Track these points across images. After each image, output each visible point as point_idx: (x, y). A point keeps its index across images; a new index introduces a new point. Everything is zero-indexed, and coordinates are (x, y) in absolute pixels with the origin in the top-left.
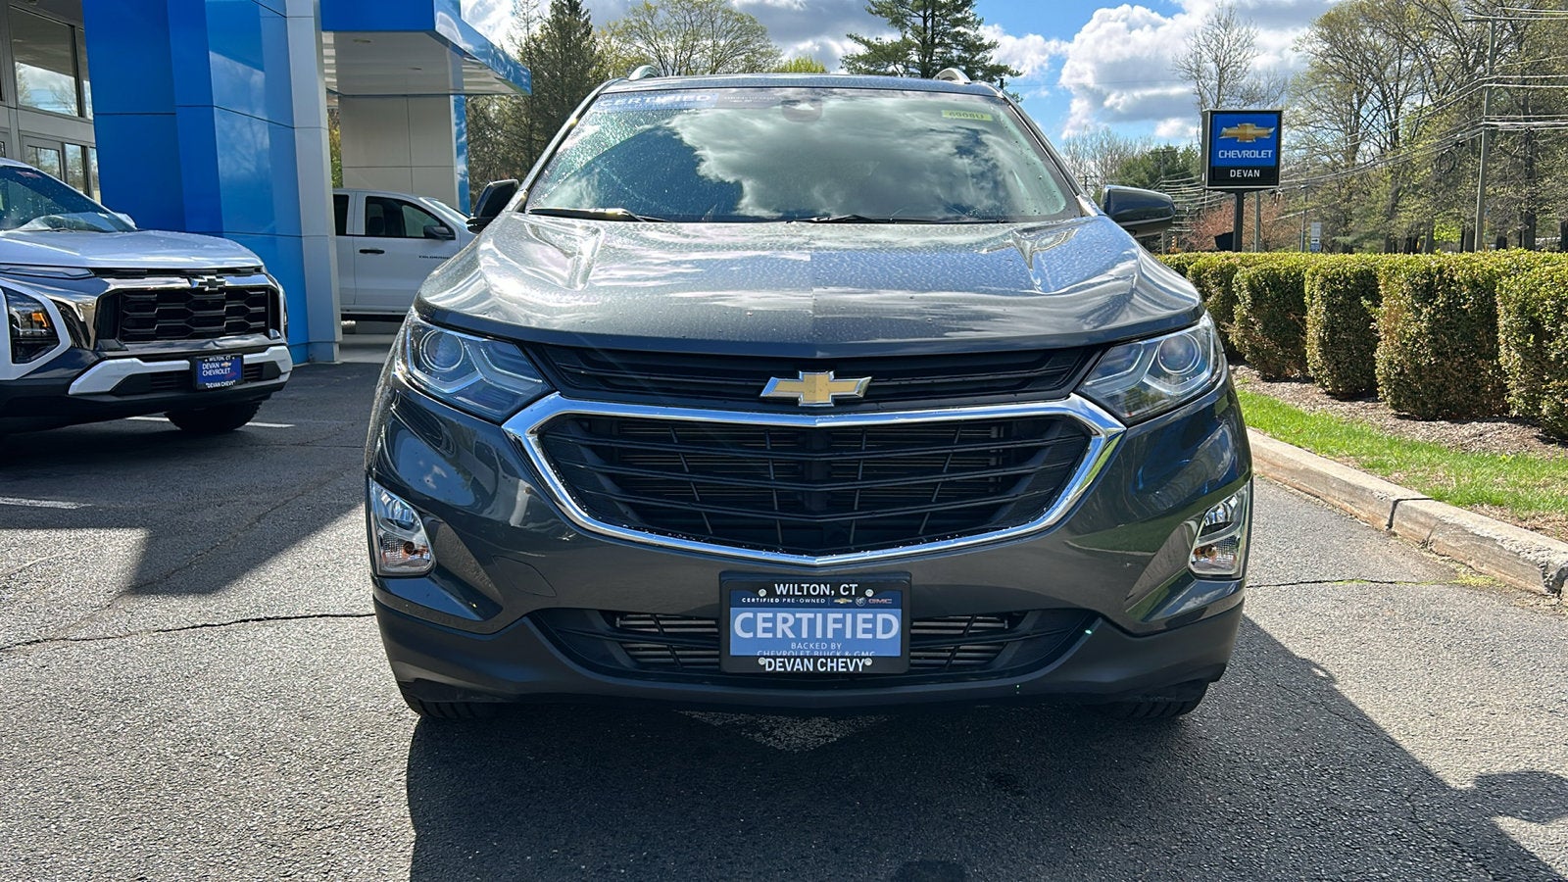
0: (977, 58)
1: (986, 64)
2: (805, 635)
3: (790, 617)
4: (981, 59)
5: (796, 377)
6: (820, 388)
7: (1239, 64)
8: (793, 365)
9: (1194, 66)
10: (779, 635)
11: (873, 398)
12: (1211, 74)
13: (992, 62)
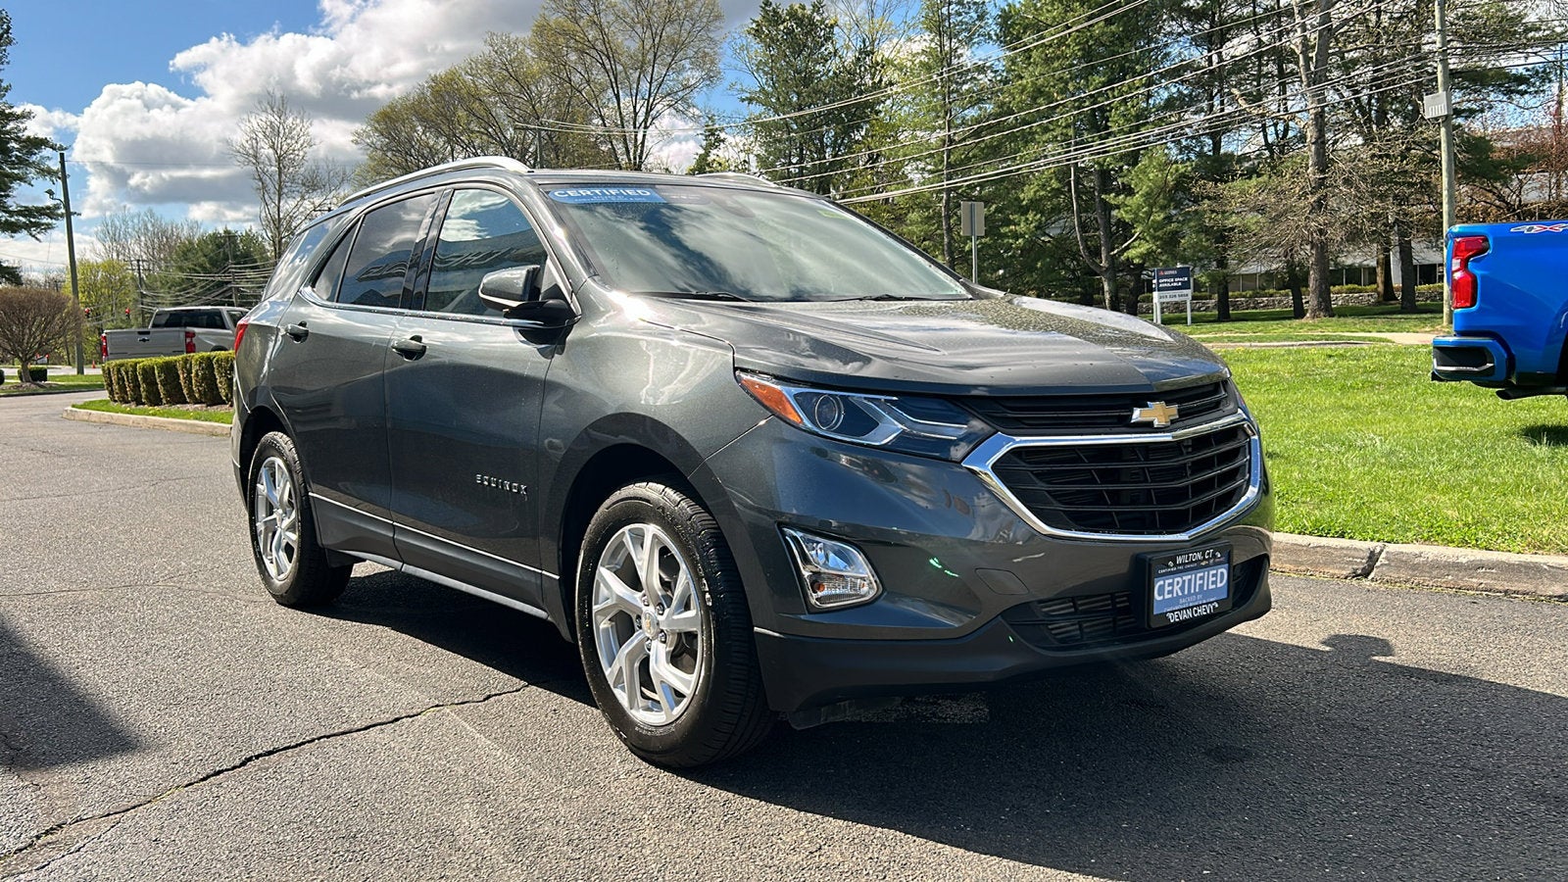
0: (8, 128)
1: (20, 135)
2: (1186, 592)
3: (1179, 579)
4: (12, 129)
5: (1147, 406)
6: (1157, 413)
7: (296, 152)
8: (1141, 400)
9: (251, 152)
10: (1175, 595)
11: (1185, 415)
12: (270, 160)
13: (27, 134)
